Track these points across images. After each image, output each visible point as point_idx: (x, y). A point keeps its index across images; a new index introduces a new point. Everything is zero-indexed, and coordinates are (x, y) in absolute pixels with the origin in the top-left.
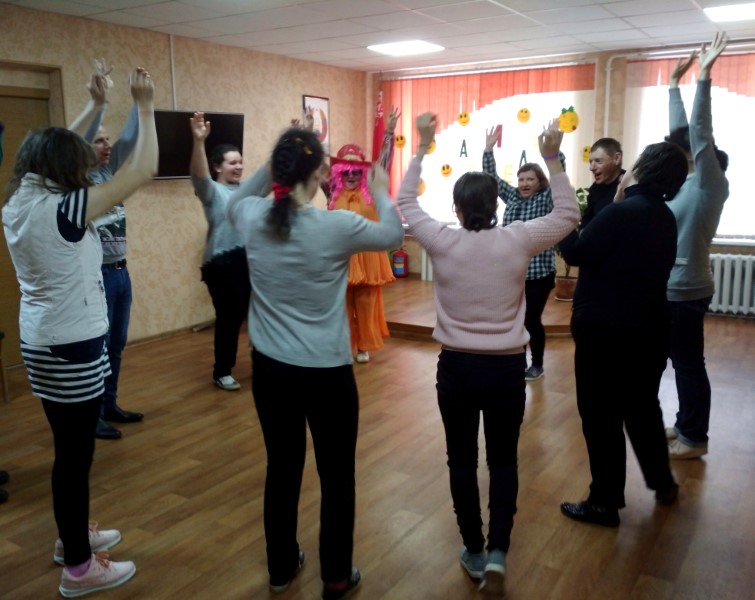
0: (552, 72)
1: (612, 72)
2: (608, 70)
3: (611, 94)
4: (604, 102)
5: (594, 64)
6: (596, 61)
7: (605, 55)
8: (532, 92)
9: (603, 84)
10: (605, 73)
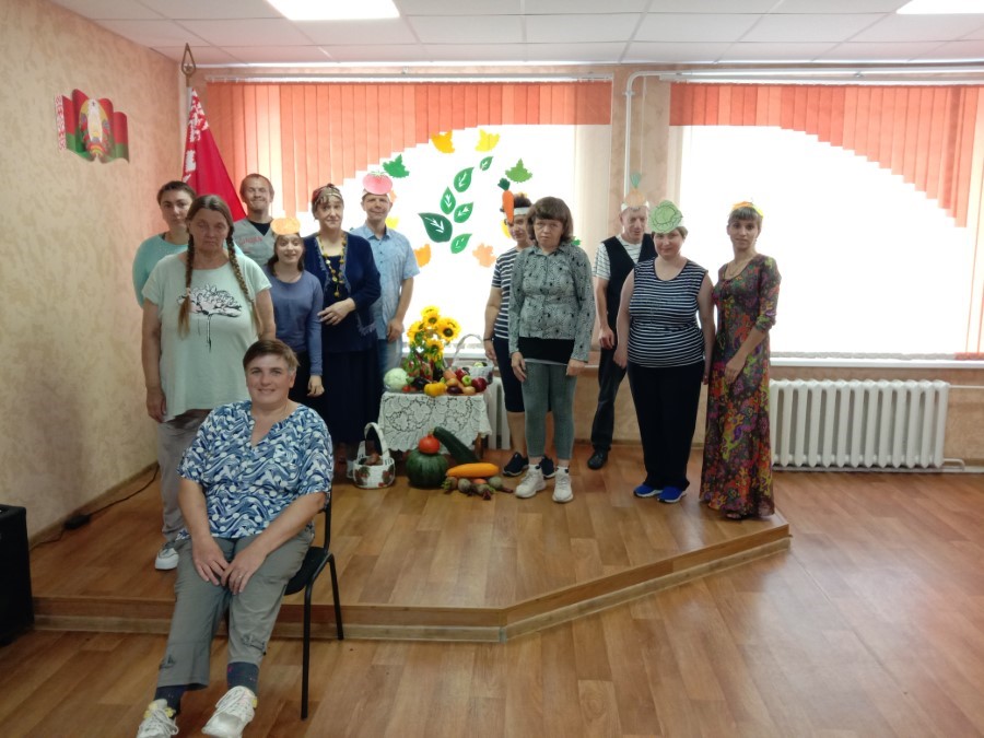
0: (544, 91)
1: (633, 97)
2: (629, 95)
3: (632, 133)
4: (622, 145)
5: (609, 83)
6: (612, 78)
7: (624, 70)
8: (509, 123)
9: (622, 118)
10: (622, 99)
